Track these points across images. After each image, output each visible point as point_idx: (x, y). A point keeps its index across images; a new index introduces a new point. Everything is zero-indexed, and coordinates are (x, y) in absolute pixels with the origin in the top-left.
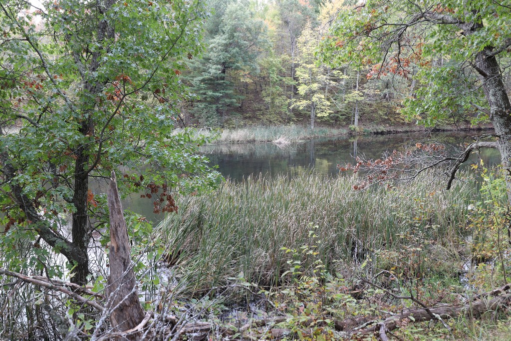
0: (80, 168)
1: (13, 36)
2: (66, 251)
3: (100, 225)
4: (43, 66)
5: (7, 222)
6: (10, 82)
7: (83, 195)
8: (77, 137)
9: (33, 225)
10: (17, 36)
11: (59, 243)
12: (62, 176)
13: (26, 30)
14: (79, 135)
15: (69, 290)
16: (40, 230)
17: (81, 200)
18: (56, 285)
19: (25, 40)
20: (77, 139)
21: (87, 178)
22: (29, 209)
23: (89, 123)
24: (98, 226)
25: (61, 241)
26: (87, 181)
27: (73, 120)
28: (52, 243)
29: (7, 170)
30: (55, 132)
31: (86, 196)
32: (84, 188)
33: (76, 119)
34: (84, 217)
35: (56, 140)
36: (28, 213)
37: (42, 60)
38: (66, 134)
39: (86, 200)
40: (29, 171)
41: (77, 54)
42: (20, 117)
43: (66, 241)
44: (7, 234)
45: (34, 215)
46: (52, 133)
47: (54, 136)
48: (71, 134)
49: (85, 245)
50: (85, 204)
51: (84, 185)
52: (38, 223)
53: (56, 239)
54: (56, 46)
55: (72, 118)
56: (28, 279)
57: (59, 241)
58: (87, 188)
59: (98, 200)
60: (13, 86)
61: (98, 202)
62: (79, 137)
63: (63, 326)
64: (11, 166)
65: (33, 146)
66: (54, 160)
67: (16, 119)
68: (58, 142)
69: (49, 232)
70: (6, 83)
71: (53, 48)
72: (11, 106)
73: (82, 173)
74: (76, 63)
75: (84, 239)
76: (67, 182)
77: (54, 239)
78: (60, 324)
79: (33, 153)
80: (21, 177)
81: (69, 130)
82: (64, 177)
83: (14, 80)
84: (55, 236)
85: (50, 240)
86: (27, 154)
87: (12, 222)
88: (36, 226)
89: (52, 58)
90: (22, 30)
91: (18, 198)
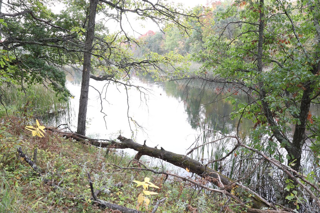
0: (306, 96)
1: (277, 11)
2: (288, 147)
3: (312, 136)
4: (293, 29)
5: (256, 122)
6: (271, 40)
7: (305, 114)
8: (309, 76)
9: (271, 127)
10: (280, 12)
11: (284, 141)
12: (292, 100)
13: (285, 7)
14: (310, 74)
15: (292, 174)
16: (274, 130)
17: (303, 117)
18: (284, 168)
19: (284, 13)
20: (309, 77)
21: (310, 104)
22: (270, 117)
23: (318, 67)
24: (311, 137)
25: (285, 141)
26: (310, 105)
27: (307, 64)
28: (280, 141)
29: (261, 93)
30: (294, 71)
31: (307, 115)
32: (306, 109)
33: (309, 63)
34: (303, 129)
35: (294, 77)
36: (269, 119)
37: (293, 25)
38: (301, 73)
39: (306, 118)
40: (275, 94)
41: (317, 19)
42: (273, 61)
43: (289, 141)
44: (256, 129)
45: (272, 121)
46: (292, 72)
47: (293, 74)
48: (305, 73)
49: (301, 147)
50: (305, 121)
51: (307, 108)
52: (274, 126)
53: (283, 138)
54: (301, 16)
55: (306, 63)
56: (268, 159)
57: (284, 140)
58: (308, 110)
59: (314, 119)
60: (272, 43)
61: (314, 121)
62: (310, 76)
63: (278, 192)
64: (264, 90)
65: (279, 79)
66: (289, 89)
67: (270, 62)
68: (296, 78)
69: (279, 134)
70: (269, 41)
71: (299, 17)
72: (269, 55)
73: (307, 100)
74: (315, 25)
75: (301, 143)
76: (295, 104)
77: (281, 138)
78: (276, 190)
79: (278, 84)
80: (270, 97)
81: (303, 71)
82: (293, 101)
83: (273, 39)
84: (282, 136)
85: (279, 138)
86: (275, 84)
87: (259, 123)
88: (273, 128)
89: (299, 23)
90: (283, 7)
91: (265, 110)
